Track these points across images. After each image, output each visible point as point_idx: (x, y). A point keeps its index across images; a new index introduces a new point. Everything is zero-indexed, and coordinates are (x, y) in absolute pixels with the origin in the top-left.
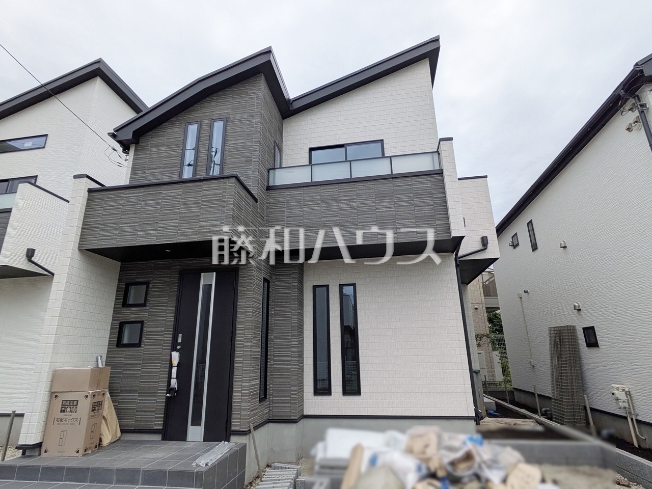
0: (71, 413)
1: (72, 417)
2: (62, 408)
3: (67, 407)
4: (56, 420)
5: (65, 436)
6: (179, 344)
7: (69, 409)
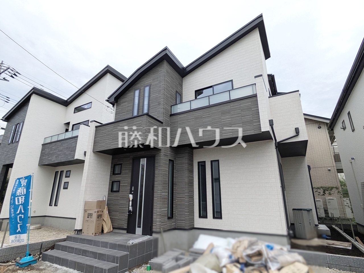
1: (91, 220)
5: (89, 228)
6: (133, 191)
7: (90, 217)
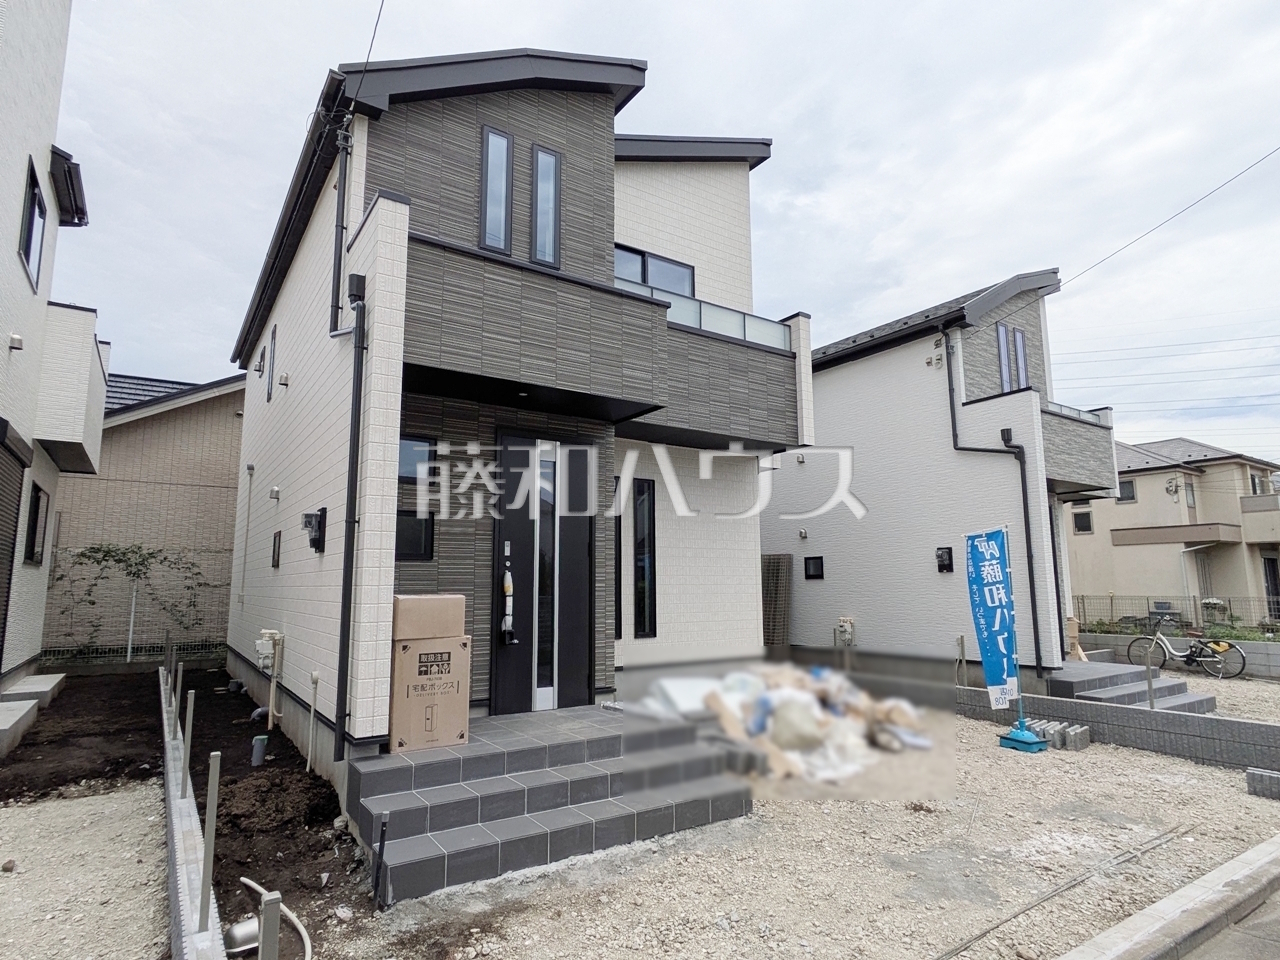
0: (440, 675)
1: (441, 682)
2: (420, 667)
3: (432, 666)
4: (411, 688)
5: (435, 716)
7: (435, 669)
